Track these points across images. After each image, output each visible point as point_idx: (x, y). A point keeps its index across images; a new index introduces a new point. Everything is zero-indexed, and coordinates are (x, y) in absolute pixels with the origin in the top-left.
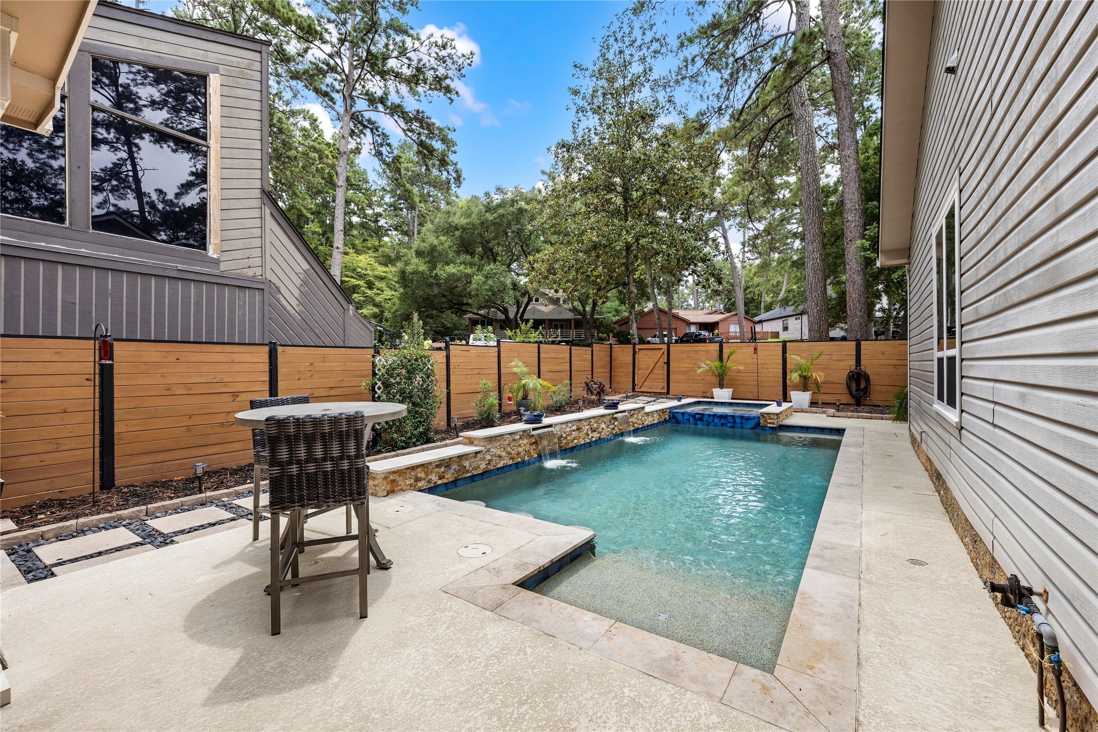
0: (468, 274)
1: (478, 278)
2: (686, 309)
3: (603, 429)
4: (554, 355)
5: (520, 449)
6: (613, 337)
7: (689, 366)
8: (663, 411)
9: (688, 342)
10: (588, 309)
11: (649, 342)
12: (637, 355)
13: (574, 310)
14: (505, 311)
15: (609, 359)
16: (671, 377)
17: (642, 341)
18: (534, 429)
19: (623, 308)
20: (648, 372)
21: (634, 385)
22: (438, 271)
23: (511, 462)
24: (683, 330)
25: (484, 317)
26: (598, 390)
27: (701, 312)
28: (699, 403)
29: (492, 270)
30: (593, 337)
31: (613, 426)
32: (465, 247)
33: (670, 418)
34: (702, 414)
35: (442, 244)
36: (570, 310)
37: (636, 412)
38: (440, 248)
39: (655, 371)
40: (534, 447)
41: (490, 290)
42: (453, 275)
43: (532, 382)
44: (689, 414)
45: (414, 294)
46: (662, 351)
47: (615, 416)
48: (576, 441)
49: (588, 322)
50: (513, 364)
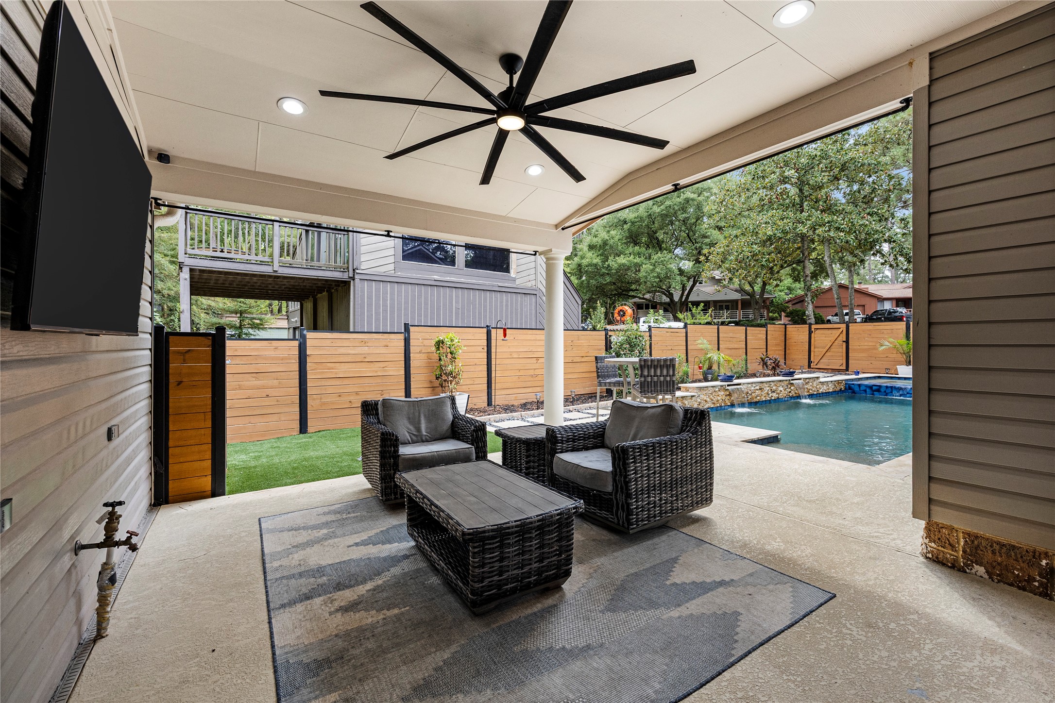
0: (637, 263)
1: (647, 267)
2: (880, 282)
3: (781, 391)
4: (731, 335)
5: (719, 398)
6: (786, 316)
7: (870, 344)
8: (839, 382)
9: (879, 320)
10: (757, 288)
11: (829, 321)
12: (813, 334)
13: (741, 290)
14: (670, 296)
15: (783, 338)
16: (850, 355)
17: (819, 320)
18: (728, 385)
19: (797, 285)
20: (825, 350)
21: (810, 362)
22: (610, 262)
23: (712, 406)
24: (873, 307)
25: (650, 301)
26: (773, 365)
27: (899, 286)
28: (879, 377)
29: (659, 258)
30: (762, 317)
31: (790, 390)
32: (633, 239)
33: (845, 389)
34: (880, 386)
35: (613, 238)
36: (736, 291)
37: (811, 380)
38: (611, 242)
39: (833, 349)
40: (728, 397)
41: (658, 277)
42: (624, 265)
43: (715, 356)
44: (866, 386)
45: (589, 284)
46: (841, 330)
47: (792, 382)
48: (759, 398)
49: (757, 303)
50: (699, 341)
